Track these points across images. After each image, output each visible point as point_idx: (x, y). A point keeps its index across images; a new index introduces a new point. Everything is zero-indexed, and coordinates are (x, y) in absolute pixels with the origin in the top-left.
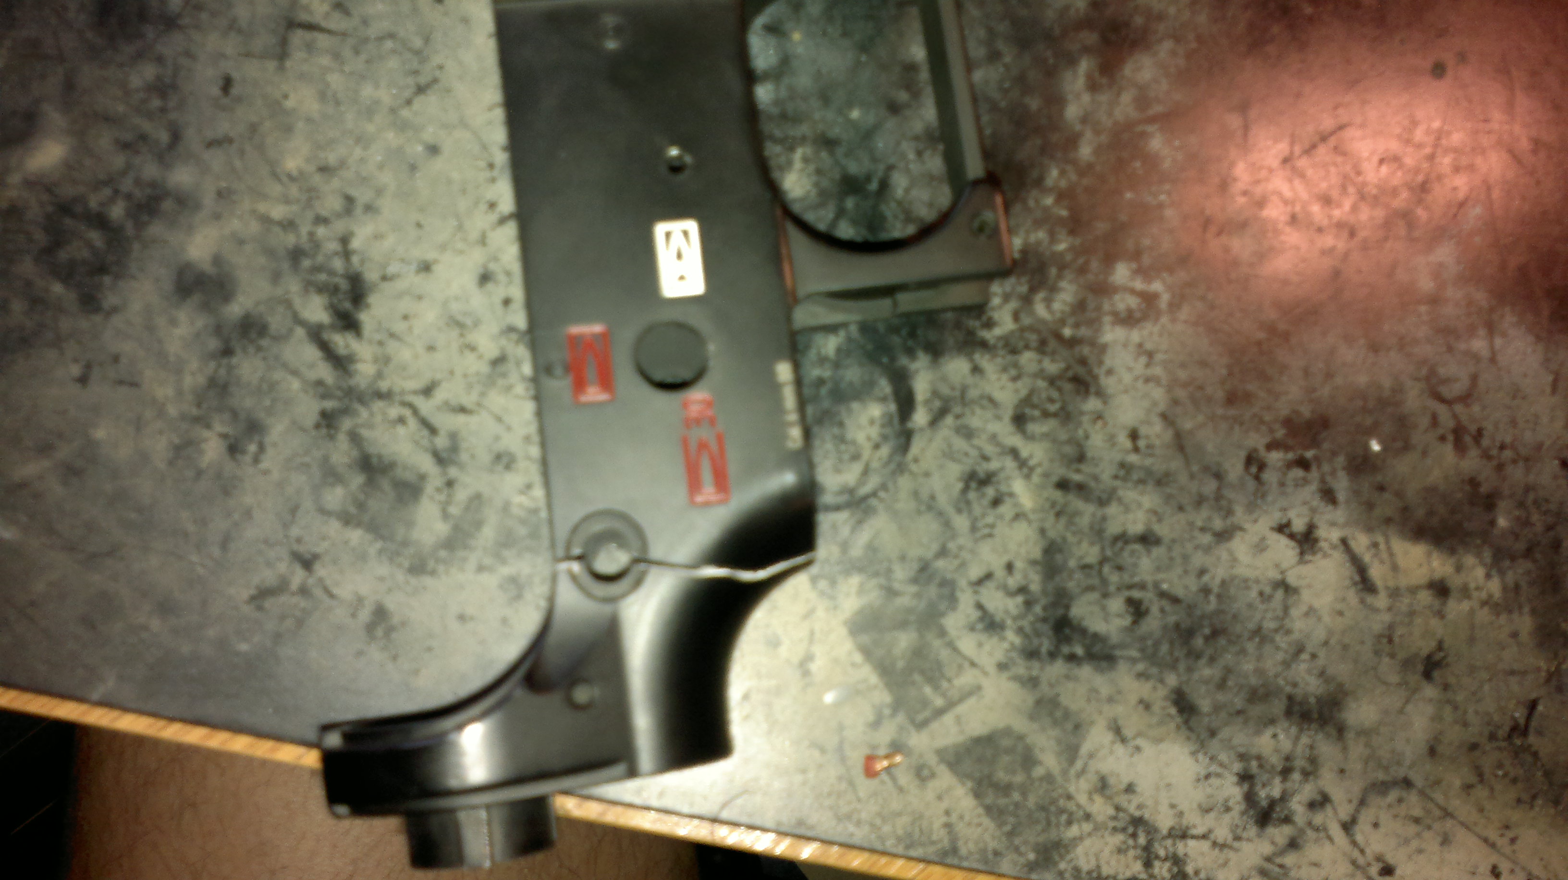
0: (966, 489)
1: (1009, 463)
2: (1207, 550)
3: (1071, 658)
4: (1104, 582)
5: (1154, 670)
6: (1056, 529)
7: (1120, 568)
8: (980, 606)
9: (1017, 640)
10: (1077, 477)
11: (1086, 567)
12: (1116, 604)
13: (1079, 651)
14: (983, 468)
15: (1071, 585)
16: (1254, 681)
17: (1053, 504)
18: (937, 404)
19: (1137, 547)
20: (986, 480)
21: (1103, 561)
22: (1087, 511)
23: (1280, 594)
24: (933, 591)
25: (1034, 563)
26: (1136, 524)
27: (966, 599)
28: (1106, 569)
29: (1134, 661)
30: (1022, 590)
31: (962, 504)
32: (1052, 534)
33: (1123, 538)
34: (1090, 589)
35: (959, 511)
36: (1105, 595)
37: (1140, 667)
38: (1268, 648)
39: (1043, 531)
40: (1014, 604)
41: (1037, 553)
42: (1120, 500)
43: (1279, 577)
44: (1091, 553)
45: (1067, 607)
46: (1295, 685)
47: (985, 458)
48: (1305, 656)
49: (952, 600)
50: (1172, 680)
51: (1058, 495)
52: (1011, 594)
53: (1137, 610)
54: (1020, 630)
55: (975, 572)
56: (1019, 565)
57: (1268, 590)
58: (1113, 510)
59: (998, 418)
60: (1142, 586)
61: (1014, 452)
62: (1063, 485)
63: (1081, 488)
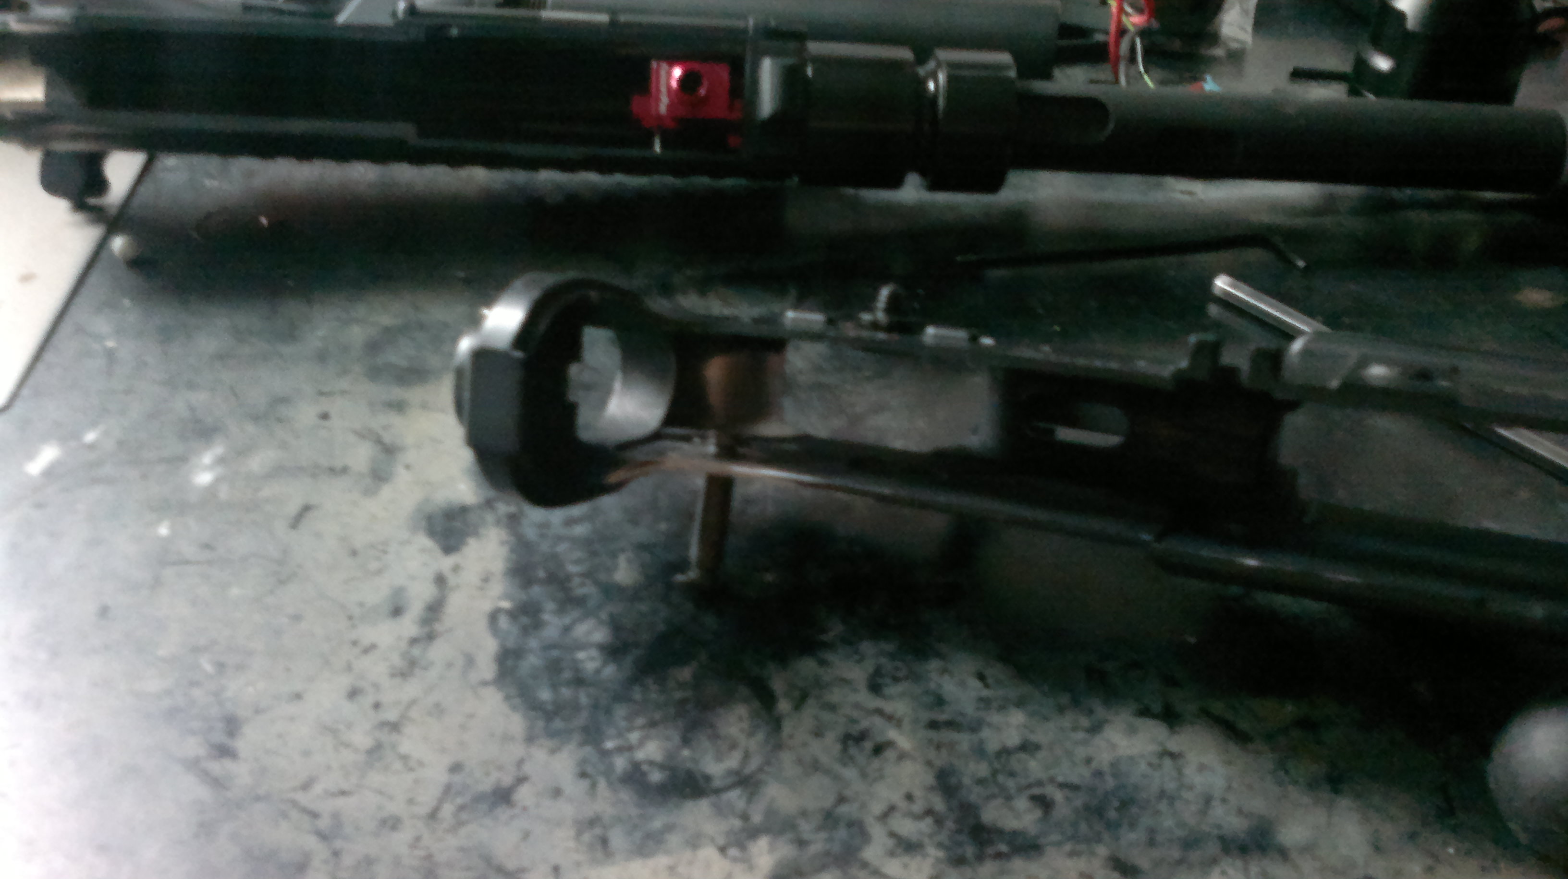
0: (845, 750)
1: (878, 721)
2: (1085, 743)
3: (999, 856)
4: (1003, 789)
5: (1082, 847)
6: (941, 759)
7: (1012, 774)
8: (892, 835)
9: (941, 854)
10: (943, 717)
11: (980, 782)
12: (1022, 803)
13: (1003, 848)
14: (855, 730)
15: (973, 798)
16: (1180, 833)
17: (930, 741)
18: (797, 694)
19: (1023, 756)
20: (862, 737)
21: (995, 773)
22: (964, 741)
23: (1167, 762)
24: (842, 833)
25: (932, 789)
26: (1013, 739)
27: (877, 832)
28: (1001, 778)
29: (1059, 844)
30: (929, 812)
31: (846, 758)
32: (938, 763)
33: (1005, 752)
34: (993, 796)
35: (845, 765)
36: (1009, 798)
37: (1068, 847)
38: (1178, 804)
39: (929, 763)
40: (926, 825)
41: (930, 779)
42: (990, 725)
43: (1160, 749)
44: (983, 769)
45: (977, 817)
46: (1219, 827)
47: (854, 721)
48: (1215, 803)
49: (865, 836)
50: (1102, 851)
51: (933, 734)
52: (918, 817)
53: (1044, 803)
54: (940, 845)
55: (877, 808)
56: (918, 793)
57: (1155, 761)
58: (986, 733)
59: (855, 690)
60: (1040, 783)
61: (879, 712)
62: (933, 725)
63: (951, 724)
